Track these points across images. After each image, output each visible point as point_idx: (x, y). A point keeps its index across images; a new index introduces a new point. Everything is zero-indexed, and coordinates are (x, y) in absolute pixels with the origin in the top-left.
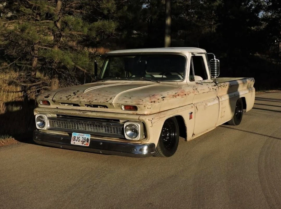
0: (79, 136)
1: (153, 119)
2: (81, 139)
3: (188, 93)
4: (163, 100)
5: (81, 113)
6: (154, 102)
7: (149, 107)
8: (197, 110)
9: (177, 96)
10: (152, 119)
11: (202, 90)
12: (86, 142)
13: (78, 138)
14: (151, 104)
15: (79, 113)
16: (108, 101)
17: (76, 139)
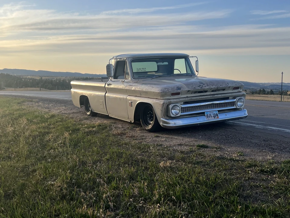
0: (210, 113)
2: (212, 115)
5: (211, 96)
12: (216, 116)
13: (210, 115)
15: (210, 96)
16: (228, 86)
17: (209, 116)
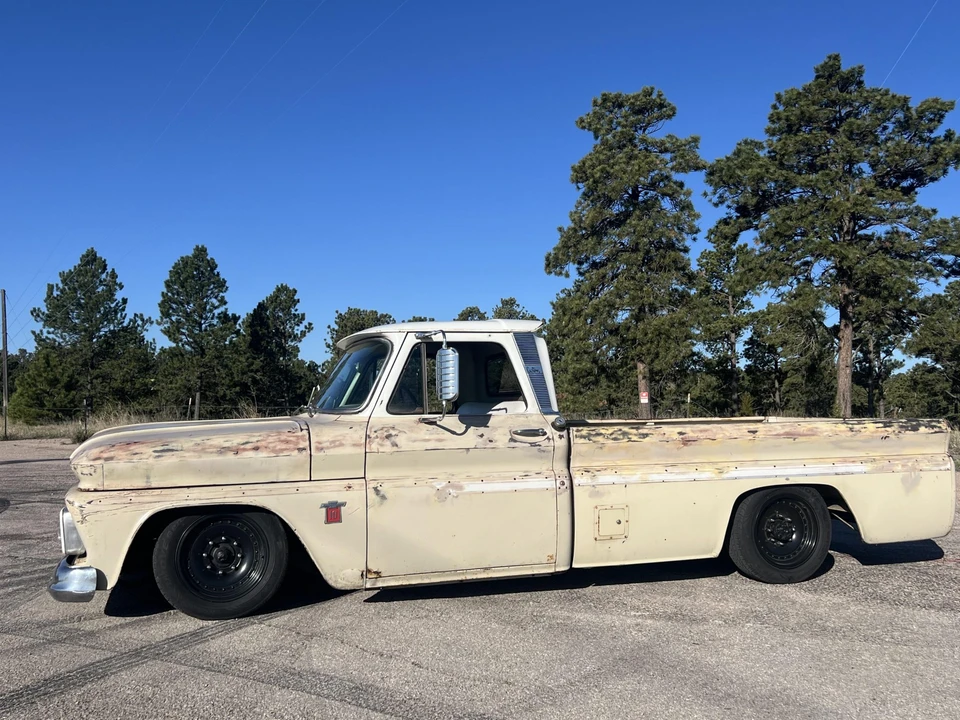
1: (89, 503)
3: (324, 445)
4: (159, 456)
6: (107, 459)
7: (86, 471)
8: (383, 497)
9: (245, 450)
10: (83, 504)
11: (428, 440)
14: (92, 463)
